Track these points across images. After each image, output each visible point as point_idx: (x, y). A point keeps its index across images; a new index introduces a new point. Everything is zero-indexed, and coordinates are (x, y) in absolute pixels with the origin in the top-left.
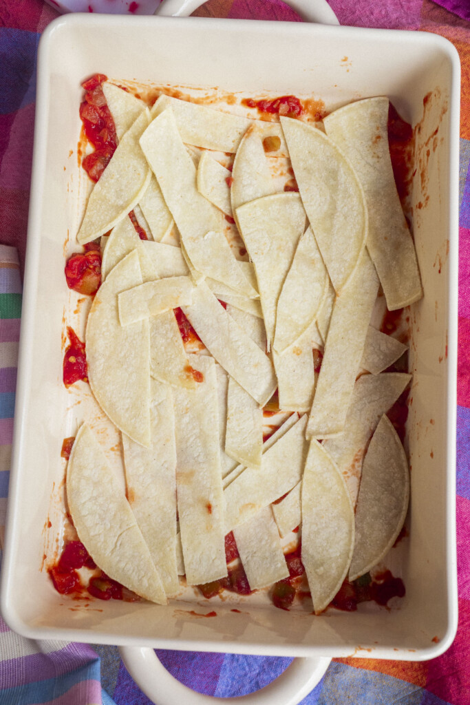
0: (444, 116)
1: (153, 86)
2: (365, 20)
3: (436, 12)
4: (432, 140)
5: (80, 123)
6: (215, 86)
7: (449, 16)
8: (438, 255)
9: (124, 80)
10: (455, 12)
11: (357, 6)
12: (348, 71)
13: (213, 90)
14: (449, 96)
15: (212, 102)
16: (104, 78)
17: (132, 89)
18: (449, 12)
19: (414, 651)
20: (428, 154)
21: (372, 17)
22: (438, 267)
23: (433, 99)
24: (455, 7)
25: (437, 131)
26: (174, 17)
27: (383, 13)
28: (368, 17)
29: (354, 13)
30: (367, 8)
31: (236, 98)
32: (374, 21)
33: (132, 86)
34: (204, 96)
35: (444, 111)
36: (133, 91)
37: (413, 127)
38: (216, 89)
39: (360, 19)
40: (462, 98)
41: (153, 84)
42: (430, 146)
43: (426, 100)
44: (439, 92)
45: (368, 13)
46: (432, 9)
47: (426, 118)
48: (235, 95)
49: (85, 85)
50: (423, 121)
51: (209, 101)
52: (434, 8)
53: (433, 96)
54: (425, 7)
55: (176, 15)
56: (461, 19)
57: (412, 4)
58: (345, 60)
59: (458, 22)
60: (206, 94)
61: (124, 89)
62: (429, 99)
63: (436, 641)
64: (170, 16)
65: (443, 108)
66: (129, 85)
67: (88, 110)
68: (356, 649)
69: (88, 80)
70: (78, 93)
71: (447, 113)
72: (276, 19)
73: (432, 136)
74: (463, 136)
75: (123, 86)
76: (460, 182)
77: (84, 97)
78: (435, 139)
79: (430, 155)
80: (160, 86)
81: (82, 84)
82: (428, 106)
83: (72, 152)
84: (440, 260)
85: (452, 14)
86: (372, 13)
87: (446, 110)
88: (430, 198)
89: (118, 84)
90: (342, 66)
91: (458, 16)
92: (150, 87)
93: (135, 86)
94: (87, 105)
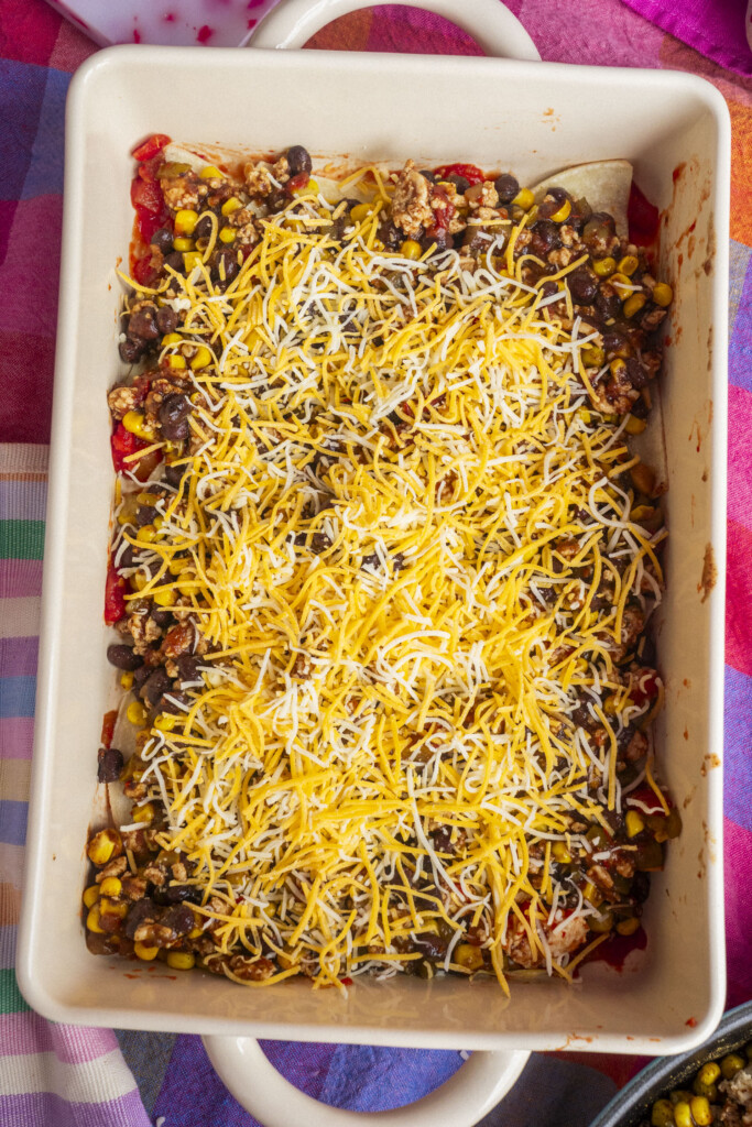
0: (705, 204)
1: (246, 153)
2: (574, 54)
3: (684, 56)
4: (686, 240)
5: (133, 213)
6: (344, 152)
7: (703, 62)
8: (696, 422)
9: (202, 144)
10: (714, 58)
11: (563, 33)
12: (554, 130)
13: (342, 158)
14: (712, 172)
15: (339, 177)
16: (165, 140)
17: (214, 157)
18: (703, 57)
19: (658, 1040)
20: (680, 261)
21: (586, 50)
22: (695, 441)
23: (687, 172)
24: (713, 50)
25: (693, 227)
26: (280, 50)
27: (603, 46)
28: (579, 50)
29: (557, 43)
30: (579, 37)
32: (589, 57)
33: (214, 153)
34: (328, 168)
35: (705, 196)
36: (216, 161)
37: (660, 212)
38: (346, 157)
39: (567, 53)
40: (732, 183)
41: (247, 149)
42: (684, 249)
43: (677, 175)
44: (697, 164)
45: (579, 44)
46: (678, 51)
47: (677, 204)
49: (136, 154)
50: (672, 206)
51: (334, 174)
52: (680, 49)
53: (687, 168)
54: (665, 46)
55: (282, 46)
56: (721, 68)
57: (646, 41)
58: (550, 113)
60: (331, 164)
61: (201, 157)
62: (682, 173)
63: (692, 1024)
64: (272, 49)
65: (704, 191)
66: (209, 151)
67: (143, 191)
68: (569, 1037)
69: (141, 146)
70: (128, 166)
71: (709, 199)
72: (436, 52)
73: (687, 234)
74: (736, 236)
75: (200, 153)
76: (730, 310)
77: (137, 170)
78: (691, 239)
79: (684, 262)
80: (257, 153)
81: (133, 152)
82: (680, 183)
83: (121, 260)
84: (698, 430)
85: (709, 59)
86: (586, 45)
87: (707, 195)
88: (684, 330)
89: (193, 150)
90: (544, 122)
91: (717, 64)
92: (241, 154)
93: (219, 153)
94: (143, 185)
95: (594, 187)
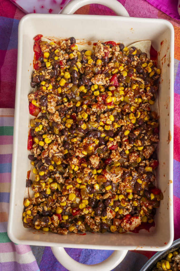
2: (137, 15)
3: (163, 15)
4: (164, 59)
5: (34, 53)
7: (168, 17)
8: (166, 102)
9: (50, 37)
11: (135, 10)
12: (133, 33)
14: (170, 43)
15: (82, 44)
16: (42, 36)
19: (158, 248)
20: (162, 64)
21: (140, 14)
22: (166, 106)
23: (164, 43)
24: (170, 14)
26: (68, 14)
27: (144, 13)
29: (133, 12)
30: (138, 11)
31: (91, 43)
32: (141, 16)
33: (53, 39)
34: (80, 42)
36: (53, 41)
37: (158, 52)
38: (84, 39)
39: (136, 15)
40: (175, 45)
42: (163, 61)
43: (162, 43)
44: (166, 41)
45: (138, 13)
47: (162, 50)
48: (91, 42)
49: (35, 39)
50: (160, 51)
51: (81, 44)
52: (162, 14)
53: (164, 42)
54: (159, 13)
55: (69, 13)
56: (172, 18)
57: (154, 12)
58: (132, 29)
59: (171, 19)
60: (80, 41)
61: (50, 40)
62: (163, 43)
63: (166, 244)
64: (66, 14)
65: (168, 47)
66: (52, 38)
67: (36, 48)
68: (137, 247)
69: (36, 37)
70: (32, 42)
71: (169, 49)
73: (164, 57)
74: (176, 58)
75: (49, 39)
76: (174, 75)
77: (35, 43)
80: (63, 39)
81: (34, 39)
82: (162, 45)
83: (31, 64)
84: (167, 104)
85: (169, 16)
86: (140, 13)
88: (163, 80)
89: (48, 38)
90: (130, 31)
91: (171, 17)
92: (59, 39)
93: (54, 39)
94: (36, 46)
95: (142, 47)
